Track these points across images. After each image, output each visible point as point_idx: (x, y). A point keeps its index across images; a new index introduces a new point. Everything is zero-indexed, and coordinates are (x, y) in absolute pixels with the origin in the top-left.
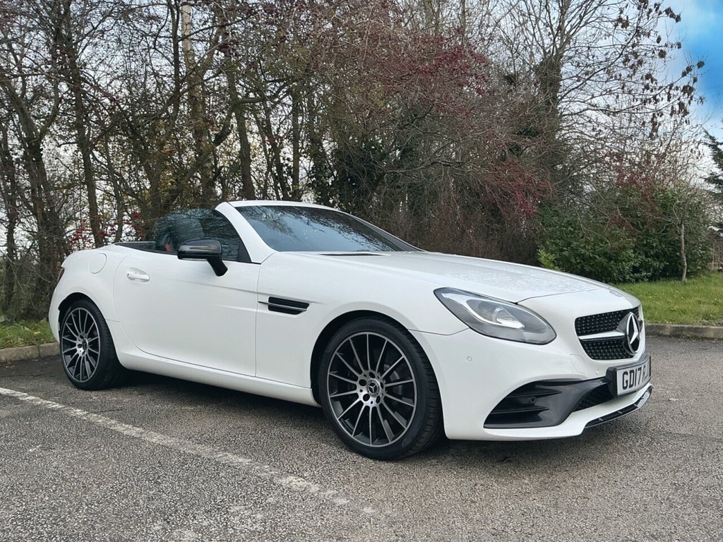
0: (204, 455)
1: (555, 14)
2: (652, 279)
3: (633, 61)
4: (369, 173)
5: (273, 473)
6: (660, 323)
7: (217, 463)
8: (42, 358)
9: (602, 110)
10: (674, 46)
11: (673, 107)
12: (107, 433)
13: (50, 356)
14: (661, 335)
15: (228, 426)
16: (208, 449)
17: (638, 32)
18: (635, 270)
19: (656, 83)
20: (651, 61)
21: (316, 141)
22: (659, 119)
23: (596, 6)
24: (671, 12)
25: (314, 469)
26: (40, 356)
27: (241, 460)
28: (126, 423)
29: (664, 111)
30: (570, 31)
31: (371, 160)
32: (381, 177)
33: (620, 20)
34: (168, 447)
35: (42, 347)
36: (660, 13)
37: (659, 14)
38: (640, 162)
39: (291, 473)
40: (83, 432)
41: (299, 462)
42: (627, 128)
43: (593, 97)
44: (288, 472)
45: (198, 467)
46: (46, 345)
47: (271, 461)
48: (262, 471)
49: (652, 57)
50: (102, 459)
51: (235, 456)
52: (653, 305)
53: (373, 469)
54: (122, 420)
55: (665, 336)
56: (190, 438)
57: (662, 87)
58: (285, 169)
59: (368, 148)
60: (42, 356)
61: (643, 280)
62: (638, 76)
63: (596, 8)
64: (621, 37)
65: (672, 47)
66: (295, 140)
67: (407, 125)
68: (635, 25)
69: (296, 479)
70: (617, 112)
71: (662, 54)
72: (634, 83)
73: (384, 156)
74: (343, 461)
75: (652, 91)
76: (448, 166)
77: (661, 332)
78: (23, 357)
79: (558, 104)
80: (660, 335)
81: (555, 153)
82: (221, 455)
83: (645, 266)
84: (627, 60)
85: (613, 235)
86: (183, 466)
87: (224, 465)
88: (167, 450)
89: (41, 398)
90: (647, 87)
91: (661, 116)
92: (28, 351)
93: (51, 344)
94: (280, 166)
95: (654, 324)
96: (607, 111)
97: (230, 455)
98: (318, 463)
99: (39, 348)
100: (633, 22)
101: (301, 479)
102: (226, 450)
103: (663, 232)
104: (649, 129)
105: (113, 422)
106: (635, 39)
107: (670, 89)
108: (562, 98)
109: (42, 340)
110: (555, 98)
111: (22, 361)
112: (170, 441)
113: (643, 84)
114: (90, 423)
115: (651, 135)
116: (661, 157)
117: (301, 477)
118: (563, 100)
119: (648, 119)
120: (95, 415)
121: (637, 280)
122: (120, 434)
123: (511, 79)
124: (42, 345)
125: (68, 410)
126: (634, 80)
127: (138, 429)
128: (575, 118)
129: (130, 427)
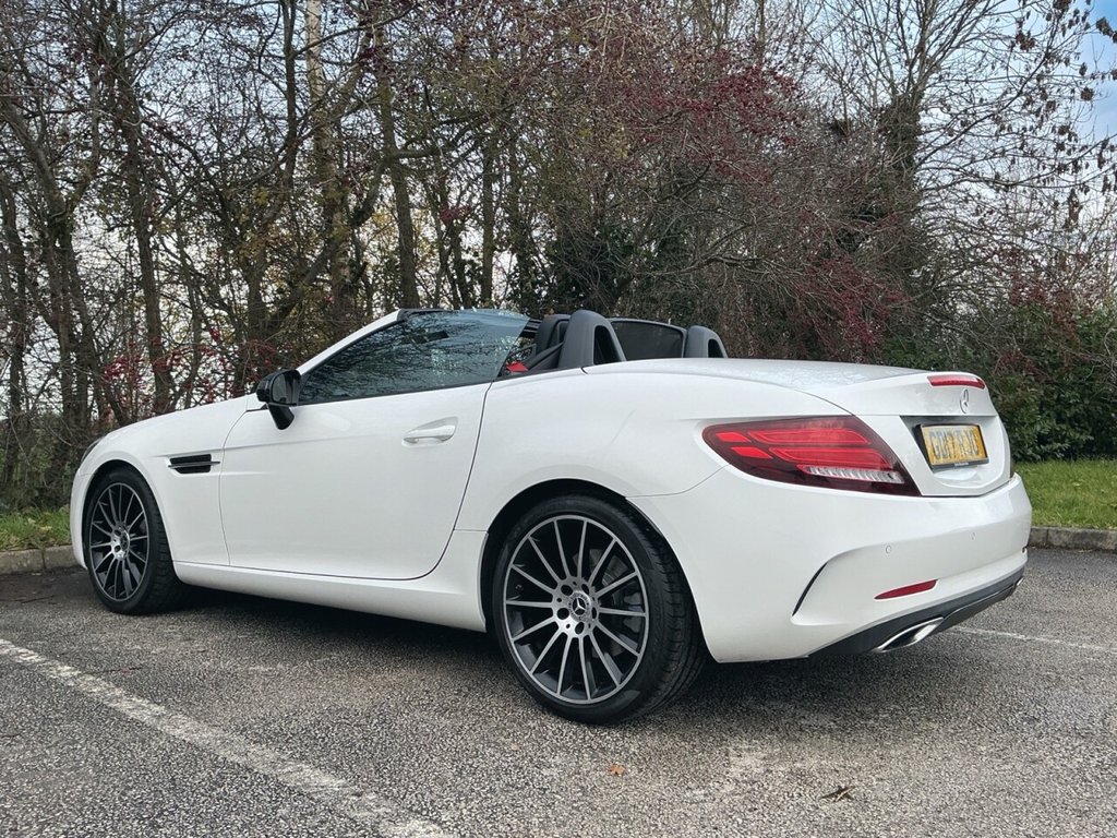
0: (261, 768)
1: (913, 29)
2: (1071, 455)
3: (1039, 103)
4: (604, 278)
5: (381, 810)
6: (1097, 530)
7: (280, 785)
8: (48, 571)
9: (987, 182)
10: (1107, 76)
11: (1106, 179)
12: (98, 716)
13: (62, 568)
14: (1099, 550)
15: (320, 707)
16: (271, 756)
17: (1050, 56)
18: (1042, 440)
19: (1076, 140)
20: (1069, 105)
21: (520, 226)
22: (1082, 197)
23: (977, 15)
24: (1106, 25)
25: (463, 804)
26: (45, 567)
27: (325, 780)
28: (140, 696)
29: (1090, 185)
30: (935, 55)
31: (607, 254)
32: (625, 283)
33: (1020, 37)
34: (197, 749)
35: (50, 552)
36: (1088, 26)
37: (1086, 29)
38: (1049, 267)
39: (417, 811)
40: (57, 711)
41: (437, 789)
42: (1028, 212)
43: (973, 160)
44: (410, 810)
45: (241, 792)
46: (56, 548)
47: (384, 785)
48: (361, 806)
49: (1071, 98)
50: (71, 769)
51: (317, 772)
52: (1080, 498)
53: (577, 809)
54: (135, 689)
55: (1107, 551)
56: (245, 729)
57: (1086, 147)
58: (467, 268)
59: (605, 235)
60: (49, 567)
61: (1055, 457)
62: (1047, 126)
63: (977, 19)
64: (1020, 64)
65: (1103, 77)
66: (487, 224)
67: (669, 198)
68: (1045, 44)
69: (423, 826)
70: (1012, 186)
71: (1087, 95)
72: (1040, 138)
73: (629, 250)
74: (522, 788)
75: (1069, 153)
76: (734, 265)
77: (1100, 544)
78: (15, 568)
79: (916, 170)
80: (1097, 550)
81: (910, 250)
82: (289, 769)
83: (1055, 436)
84: (1030, 102)
85: (1005, 383)
86: (214, 790)
87: (291, 791)
88: (195, 753)
89: (13, 643)
90: (1060, 147)
91: (1085, 193)
92: (24, 558)
93: (65, 547)
94: (460, 264)
95: (1087, 531)
96: (995, 182)
97: (307, 769)
98: (472, 791)
99: (43, 553)
100: (1042, 41)
101: (435, 826)
102: (303, 758)
103: (1088, 380)
104: (1064, 213)
105: (118, 692)
106: (1043, 68)
107: (1103, 148)
108: (922, 162)
109: (52, 540)
110: (909, 161)
111: (14, 574)
112: (205, 736)
113: (1054, 141)
114: (77, 694)
115: (1067, 224)
116: (1083, 259)
117: (435, 821)
118: (923, 166)
119: (1062, 199)
120: (91, 678)
121: (1045, 457)
122: (121, 716)
123: (839, 129)
124: (49, 549)
125: (48, 667)
126: (1040, 134)
127: (157, 708)
128: (944, 193)
129: (144, 703)
